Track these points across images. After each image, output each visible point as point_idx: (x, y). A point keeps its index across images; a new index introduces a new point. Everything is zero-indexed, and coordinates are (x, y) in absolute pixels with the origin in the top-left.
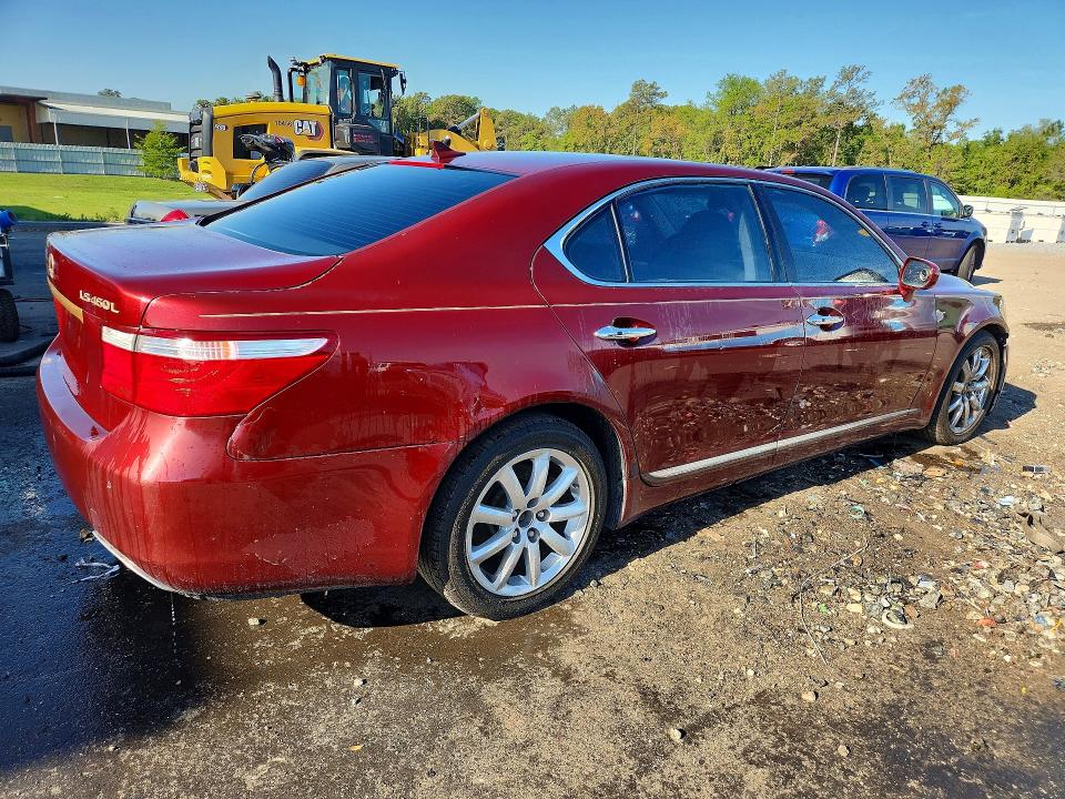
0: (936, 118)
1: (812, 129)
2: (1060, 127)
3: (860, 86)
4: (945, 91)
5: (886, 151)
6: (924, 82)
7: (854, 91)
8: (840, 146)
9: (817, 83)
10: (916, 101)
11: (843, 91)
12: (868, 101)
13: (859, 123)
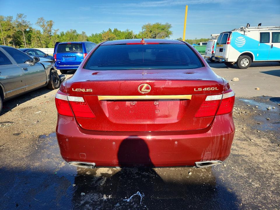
0: (48, 28)
1: (14, 31)
2: (76, 31)
3: (25, 20)
4: (48, 22)
5: (38, 37)
6: (42, 19)
7: (23, 21)
8: (25, 36)
9: (11, 18)
10: (41, 24)
11: (20, 20)
12: (29, 24)
13: (28, 30)
